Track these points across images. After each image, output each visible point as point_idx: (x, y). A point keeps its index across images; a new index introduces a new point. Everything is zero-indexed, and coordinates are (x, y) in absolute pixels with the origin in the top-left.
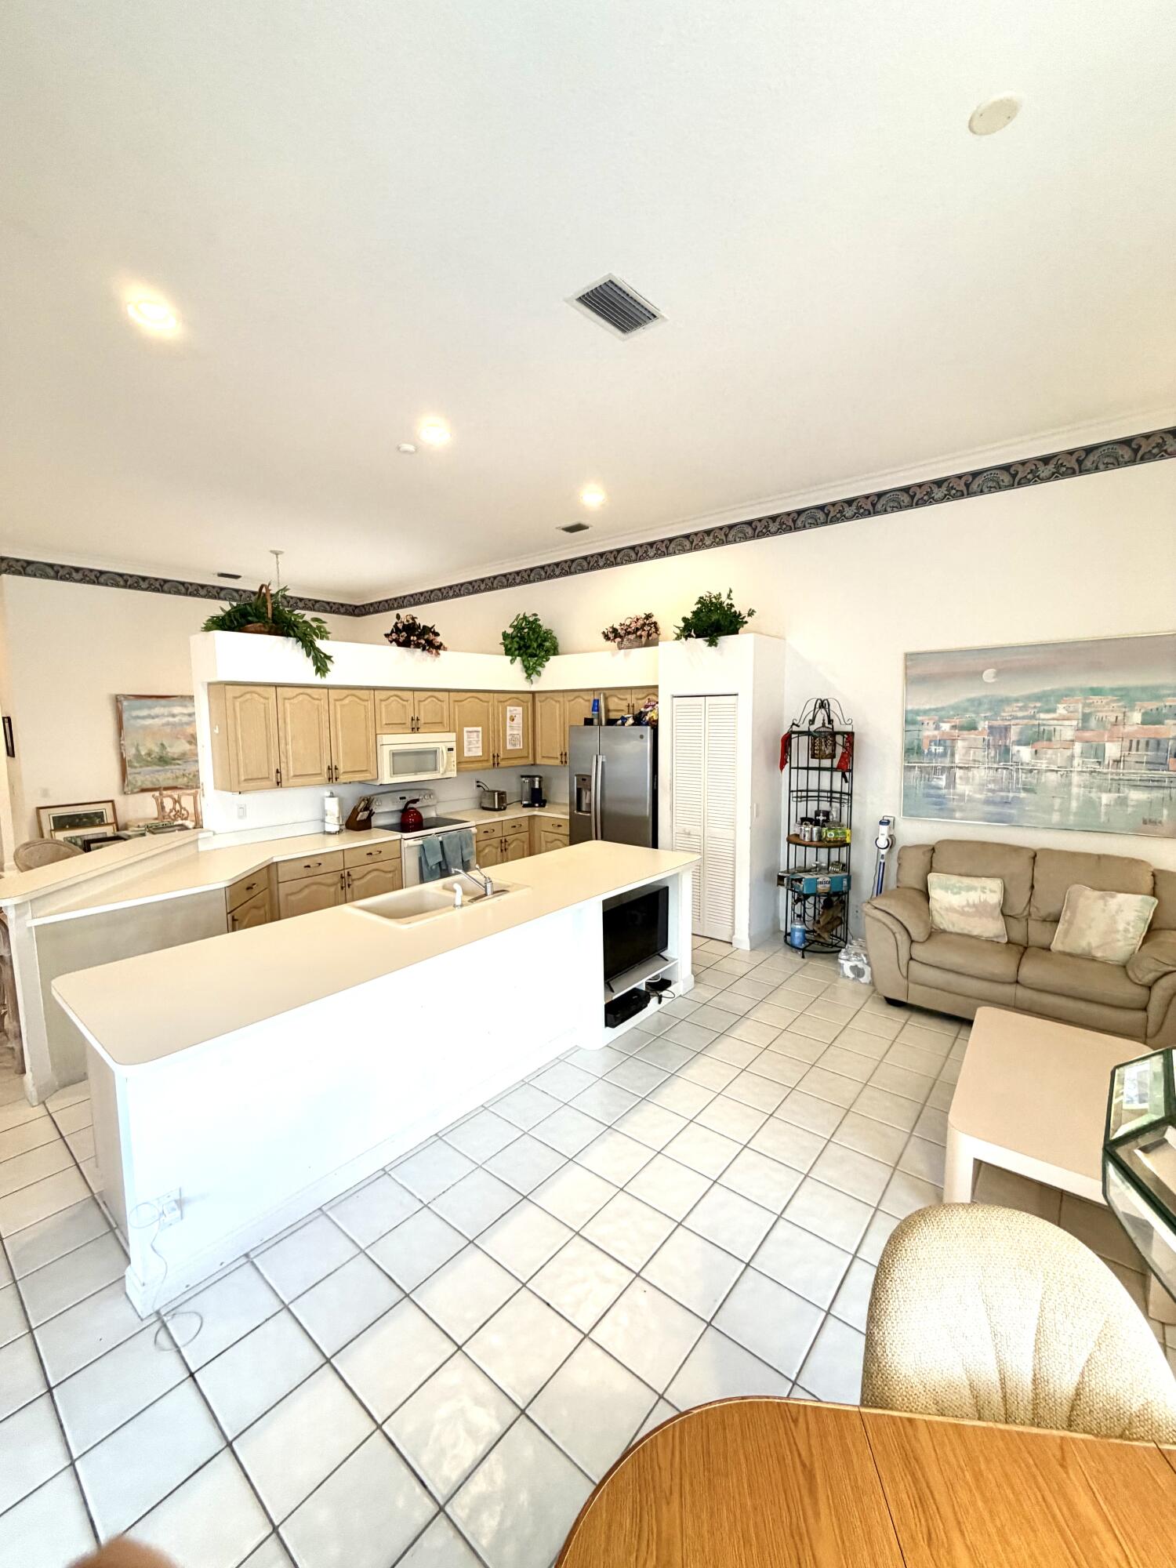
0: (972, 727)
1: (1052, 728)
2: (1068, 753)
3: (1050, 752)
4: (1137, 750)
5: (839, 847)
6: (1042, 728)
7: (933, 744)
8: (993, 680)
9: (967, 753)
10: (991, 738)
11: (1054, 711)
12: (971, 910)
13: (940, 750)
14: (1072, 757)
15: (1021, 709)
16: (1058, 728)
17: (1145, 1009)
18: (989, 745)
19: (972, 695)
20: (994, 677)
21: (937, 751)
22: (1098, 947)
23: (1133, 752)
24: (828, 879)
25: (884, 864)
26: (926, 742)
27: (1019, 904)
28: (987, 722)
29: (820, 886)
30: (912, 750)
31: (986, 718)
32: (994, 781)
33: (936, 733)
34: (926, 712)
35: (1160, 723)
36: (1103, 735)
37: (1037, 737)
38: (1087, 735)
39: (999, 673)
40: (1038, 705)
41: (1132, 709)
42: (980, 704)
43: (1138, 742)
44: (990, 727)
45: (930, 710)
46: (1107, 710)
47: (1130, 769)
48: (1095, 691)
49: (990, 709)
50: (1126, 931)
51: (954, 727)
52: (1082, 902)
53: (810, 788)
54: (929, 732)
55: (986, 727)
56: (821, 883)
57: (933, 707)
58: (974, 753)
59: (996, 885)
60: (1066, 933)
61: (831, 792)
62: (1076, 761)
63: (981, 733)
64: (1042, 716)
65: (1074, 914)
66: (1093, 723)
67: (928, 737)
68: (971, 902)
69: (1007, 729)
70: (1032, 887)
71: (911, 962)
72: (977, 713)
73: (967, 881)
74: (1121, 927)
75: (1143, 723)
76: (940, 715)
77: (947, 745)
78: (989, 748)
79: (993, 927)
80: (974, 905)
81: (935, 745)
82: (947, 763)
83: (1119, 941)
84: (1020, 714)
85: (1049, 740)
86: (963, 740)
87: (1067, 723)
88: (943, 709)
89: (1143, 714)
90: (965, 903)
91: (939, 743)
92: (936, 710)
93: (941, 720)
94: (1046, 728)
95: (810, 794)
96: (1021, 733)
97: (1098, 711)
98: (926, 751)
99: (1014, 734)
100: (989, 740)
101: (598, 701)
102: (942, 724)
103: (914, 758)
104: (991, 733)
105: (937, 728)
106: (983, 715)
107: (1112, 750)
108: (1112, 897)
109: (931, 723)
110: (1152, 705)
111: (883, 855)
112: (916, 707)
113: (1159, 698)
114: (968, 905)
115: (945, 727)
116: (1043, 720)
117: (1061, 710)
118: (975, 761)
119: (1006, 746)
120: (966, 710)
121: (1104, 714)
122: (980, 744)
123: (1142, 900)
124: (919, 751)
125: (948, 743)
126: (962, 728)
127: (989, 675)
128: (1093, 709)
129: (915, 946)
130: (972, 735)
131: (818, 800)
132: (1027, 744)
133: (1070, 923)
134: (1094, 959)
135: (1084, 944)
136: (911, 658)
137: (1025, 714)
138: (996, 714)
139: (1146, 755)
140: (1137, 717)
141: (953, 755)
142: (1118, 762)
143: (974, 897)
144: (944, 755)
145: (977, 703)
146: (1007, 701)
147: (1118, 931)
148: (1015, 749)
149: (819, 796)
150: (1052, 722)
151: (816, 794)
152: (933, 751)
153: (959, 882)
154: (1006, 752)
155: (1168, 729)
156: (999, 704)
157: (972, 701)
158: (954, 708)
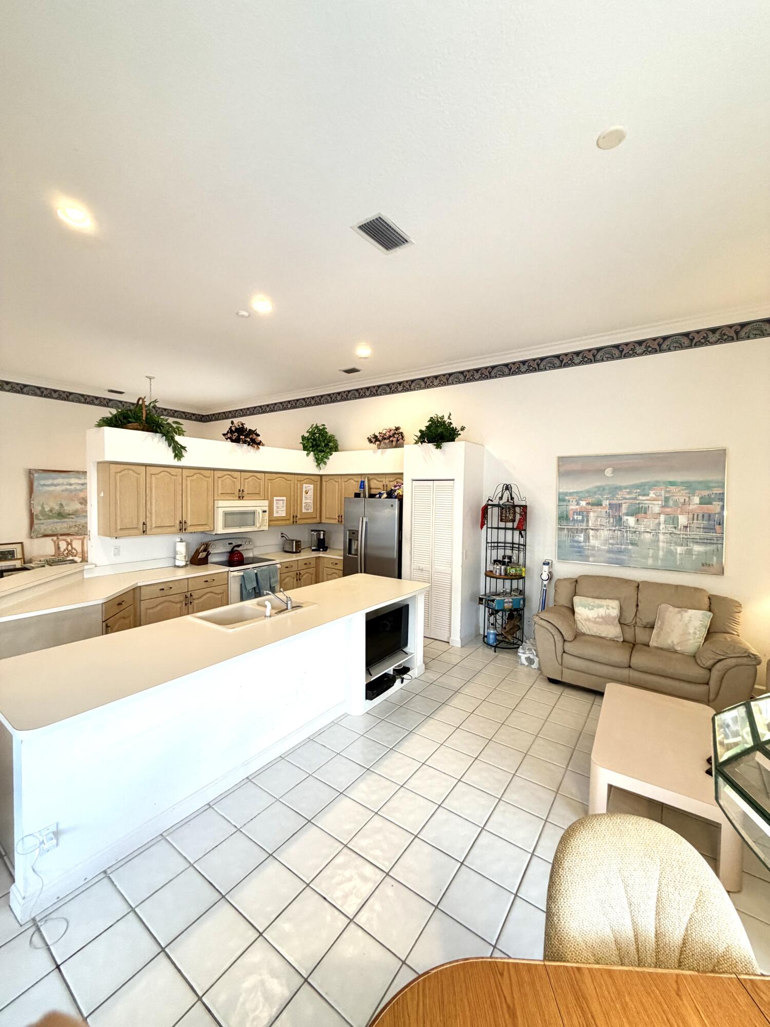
0: (599, 504)
1: (647, 506)
2: (657, 521)
3: (646, 520)
4: (697, 520)
5: (518, 579)
6: (641, 505)
7: (575, 514)
8: (611, 475)
9: (596, 520)
10: (611, 511)
11: (648, 495)
12: (601, 620)
13: (580, 518)
14: (659, 524)
15: (629, 493)
16: (650, 505)
17: (708, 684)
18: (609, 515)
19: (599, 484)
20: (612, 473)
21: (578, 518)
22: (678, 644)
23: (695, 521)
24: (511, 600)
25: (546, 590)
26: (571, 513)
27: (629, 617)
28: (608, 501)
29: (506, 605)
30: (563, 518)
31: (607, 499)
33: (577, 507)
34: (571, 494)
35: (711, 504)
36: (677, 510)
37: (638, 511)
38: (668, 510)
39: (614, 471)
40: (638, 491)
41: (694, 495)
42: (604, 489)
43: (698, 515)
44: (610, 504)
45: (574, 493)
46: (680, 495)
47: (693, 531)
48: (672, 484)
49: (610, 493)
50: (695, 633)
51: (588, 504)
52: (667, 615)
53: (499, 541)
54: (573, 507)
55: (608, 504)
56: (506, 602)
57: (575, 491)
58: (601, 520)
59: (615, 604)
60: (658, 635)
61: (513, 543)
62: (662, 526)
63: (604, 508)
64: (641, 498)
65: (663, 623)
66: (671, 503)
67: (573, 509)
68: (600, 615)
69: (620, 505)
70: (637, 605)
71: (564, 654)
72: (602, 495)
73: (597, 601)
74: (691, 631)
75: (700, 503)
76: (580, 496)
77: (584, 514)
78: (609, 517)
79: (613, 631)
80: (602, 617)
81: (577, 515)
82: (584, 526)
83: (690, 640)
84: (628, 496)
85: (645, 513)
86: (594, 512)
87: (655, 502)
88: (581, 492)
89: (701, 498)
90: (597, 615)
91: (579, 514)
92: (577, 493)
93: (580, 499)
94: (643, 505)
95: (499, 545)
96: (628, 508)
97: (674, 496)
98: (571, 519)
99: (624, 509)
100: (609, 512)
101: (364, 482)
102: (581, 502)
103: (564, 523)
104: (610, 508)
105: (578, 504)
106: (605, 497)
107: (683, 520)
108: (686, 612)
109: (574, 500)
110: (706, 493)
111: (545, 585)
112: (565, 491)
113: (709, 488)
114: (598, 617)
115: (583, 503)
116: (641, 500)
117: (652, 495)
118: (601, 525)
119: (619, 516)
120: (595, 493)
121: (677, 498)
122: (604, 514)
123: (703, 614)
124: (567, 518)
125: (585, 513)
126: (593, 504)
127: (608, 472)
128: (671, 494)
129: (567, 644)
130: (599, 509)
131: (505, 549)
132: (632, 515)
133: (661, 629)
134: (676, 652)
135: (669, 642)
136: (561, 460)
137: (631, 496)
138: (614, 496)
139: (702, 523)
140: (696, 500)
141: (588, 521)
142: (687, 527)
143: (602, 612)
144: (582, 521)
145: (601, 489)
146: (620, 488)
147: (690, 634)
148: (625, 518)
149: (505, 546)
150: (646, 502)
151: (503, 545)
152: (576, 518)
153: (594, 602)
154: (619, 520)
155: (715, 507)
156: (615, 490)
157: (599, 487)
158: (588, 492)
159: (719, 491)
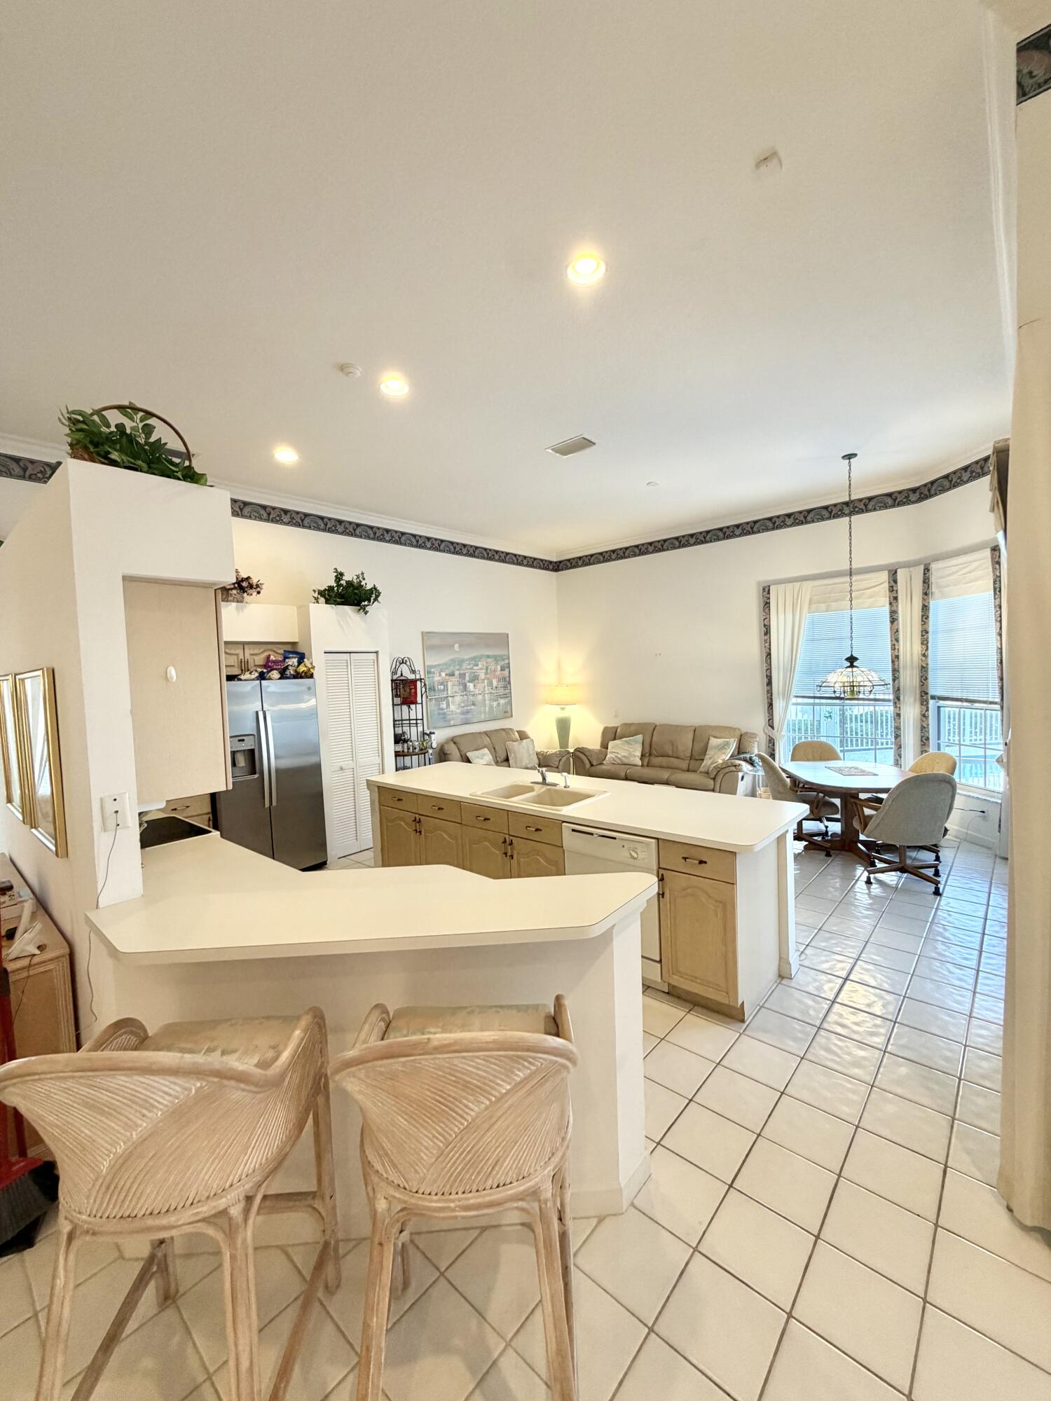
0: (452, 675)
1: (478, 674)
2: (483, 685)
3: (478, 685)
4: (501, 682)
6: (475, 674)
7: (439, 684)
8: (458, 650)
9: (452, 688)
11: (477, 665)
13: (442, 687)
14: (485, 687)
15: (469, 664)
16: (480, 674)
18: (459, 683)
19: (451, 657)
20: (458, 648)
26: (436, 684)
28: (458, 672)
31: (458, 670)
32: (463, 702)
33: (440, 678)
34: (435, 666)
35: (505, 670)
36: (492, 676)
37: (474, 679)
38: (488, 676)
39: (460, 646)
40: (473, 663)
41: (497, 665)
42: (455, 662)
43: (501, 678)
46: (492, 665)
47: (500, 690)
48: (488, 657)
49: (458, 665)
51: (446, 675)
52: (516, 748)
54: (437, 678)
55: (458, 674)
57: (437, 664)
58: (455, 688)
59: (486, 751)
63: (456, 678)
64: (475, 668)
65: (515, 753)
66: (489, 671)
67: (437, 681)
69: (465, 674)
70: (495, 748)
72: (454, 667)
73: (480, 752)
75: (501, 670)
76: (440, 668)
77: (445, 684)
78: (459, 685)
84: (468, 667)
85: (478, 679)
86: (450, 681)
87: (482, 671)
88: (441, 664)
89: (502, 667)
91: (442, 684)
92: (439, 665)
93: (441, 671)
95: (412, 722)
96: (469, 677)
97: (489, 665)
98: (436, 689)
99: (467, 679)
100: (459, 681)
102: (442, 673)
103: (432, 693)
104: (459, 677)
105: (440, 675)
106: (456, 668)
107: (495, 683)
109: (437, 672)
110: (502, 663)
112: (431, 664)
113: (503, 660)
115: (443, 675)
116: (474, 670)
117: (480, 666)
118: (455, 692)
119: (465, 683)
120: (450, 665)
121: (491, 667)
122: (457, 683)
126: (449, 675)
127: (456, 646)
130: (453, 679)
132: (471, 682)
133: (515, 758)
136: (425, 635)
138: (461, 666)
139: (502, 684)
140: (499, 668)
141: (447, 690)
142: (496, 688)
144: (444, 690)
145: (453, 662)
146: (463, 661)
148: (468, 684)
150: (477, 671)
151: (408, 722)
152: (440, 688)
154: (465, 686)
155: (506, 672)
156: (461, 662)
157: (452, 660)
158: (446, 664)
159: (506, 661)
